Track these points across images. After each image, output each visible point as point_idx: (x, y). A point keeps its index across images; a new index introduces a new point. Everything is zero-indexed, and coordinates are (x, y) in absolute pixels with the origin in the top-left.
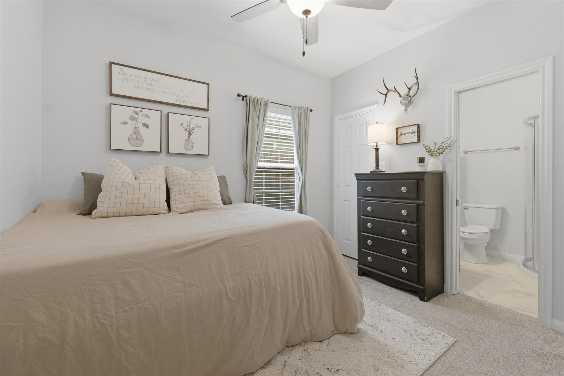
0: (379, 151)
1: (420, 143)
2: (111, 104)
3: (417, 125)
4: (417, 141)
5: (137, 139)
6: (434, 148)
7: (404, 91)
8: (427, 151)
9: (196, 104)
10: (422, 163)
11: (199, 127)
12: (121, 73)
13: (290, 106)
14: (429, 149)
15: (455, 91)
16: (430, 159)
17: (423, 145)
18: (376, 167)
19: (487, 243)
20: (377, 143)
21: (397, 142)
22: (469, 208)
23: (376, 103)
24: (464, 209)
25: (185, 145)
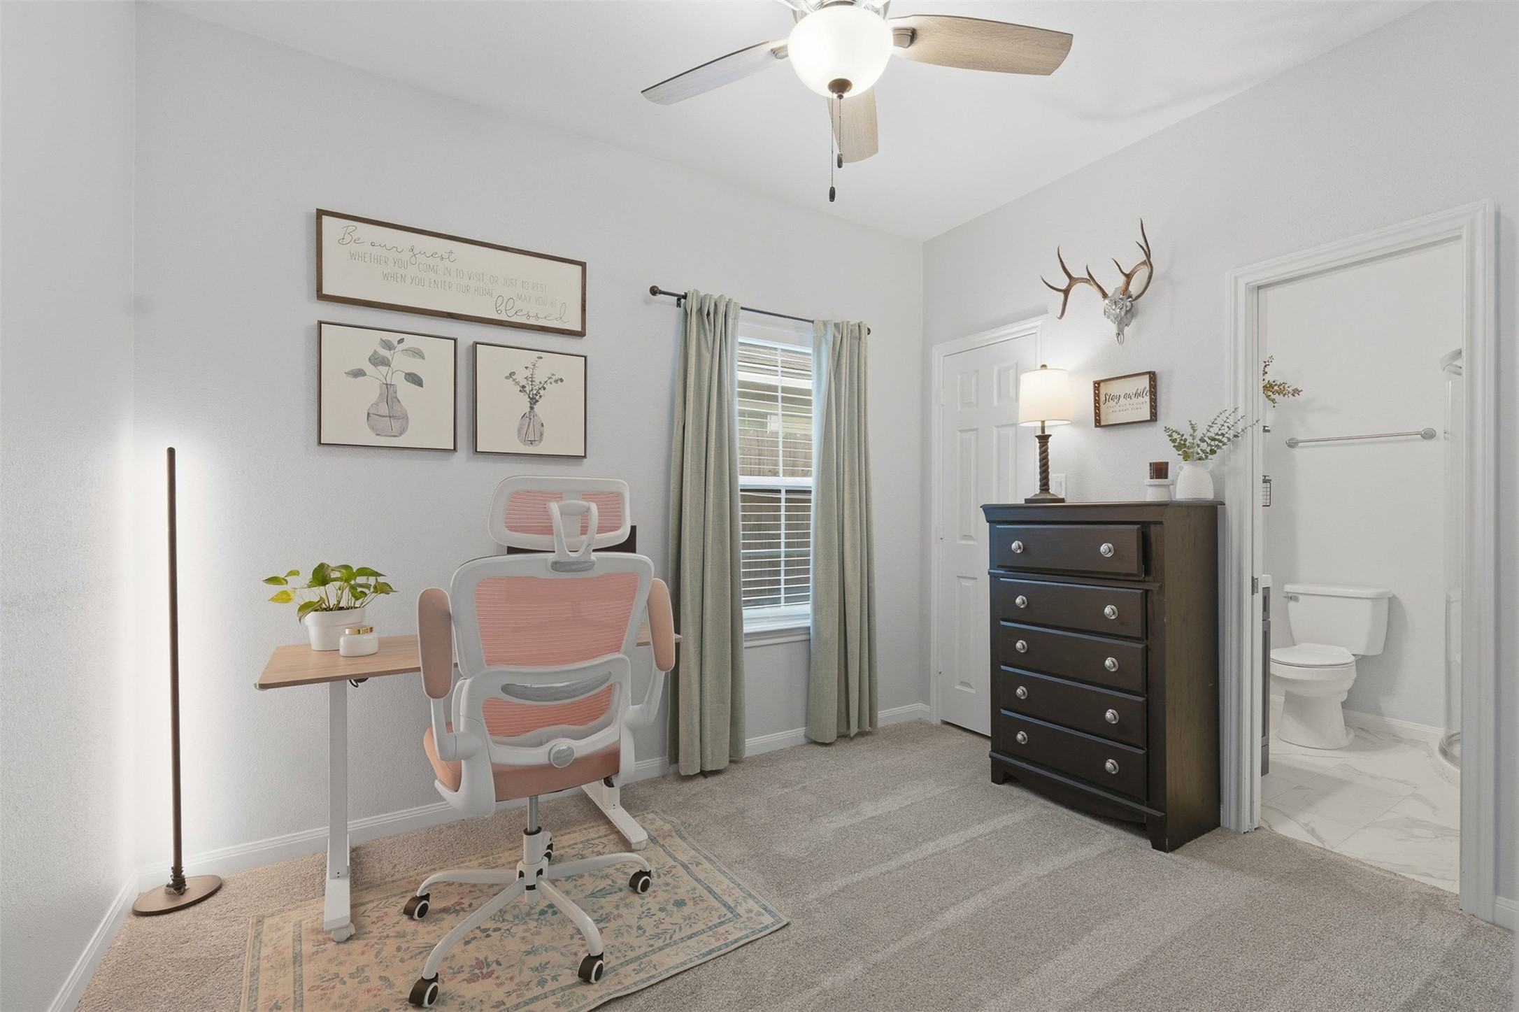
0: (1049, 444)
1: (1158, 422)
2: (320, 323)
3: (1148, 376)
4: (1149, 419)
5: (390, 417)
6: (1191, 438)
7: (1113, 283)
8: (1174, 446)
9: (549, 318)
10: (1161, 478)
11: (559, 381)
12: (348, 238)
13: (813, 322)
14: (1181, 440)
15: (1247, 284)
16: (1181, 468)
17: (1166, 429)
18: (1041, 486)
19: (1347, 693)
20: (1043, 422)
21: (1096, 420)
22: (1301, 597)
23: (1042, 311)
24: (1286, 599)
25: (519, 430)
